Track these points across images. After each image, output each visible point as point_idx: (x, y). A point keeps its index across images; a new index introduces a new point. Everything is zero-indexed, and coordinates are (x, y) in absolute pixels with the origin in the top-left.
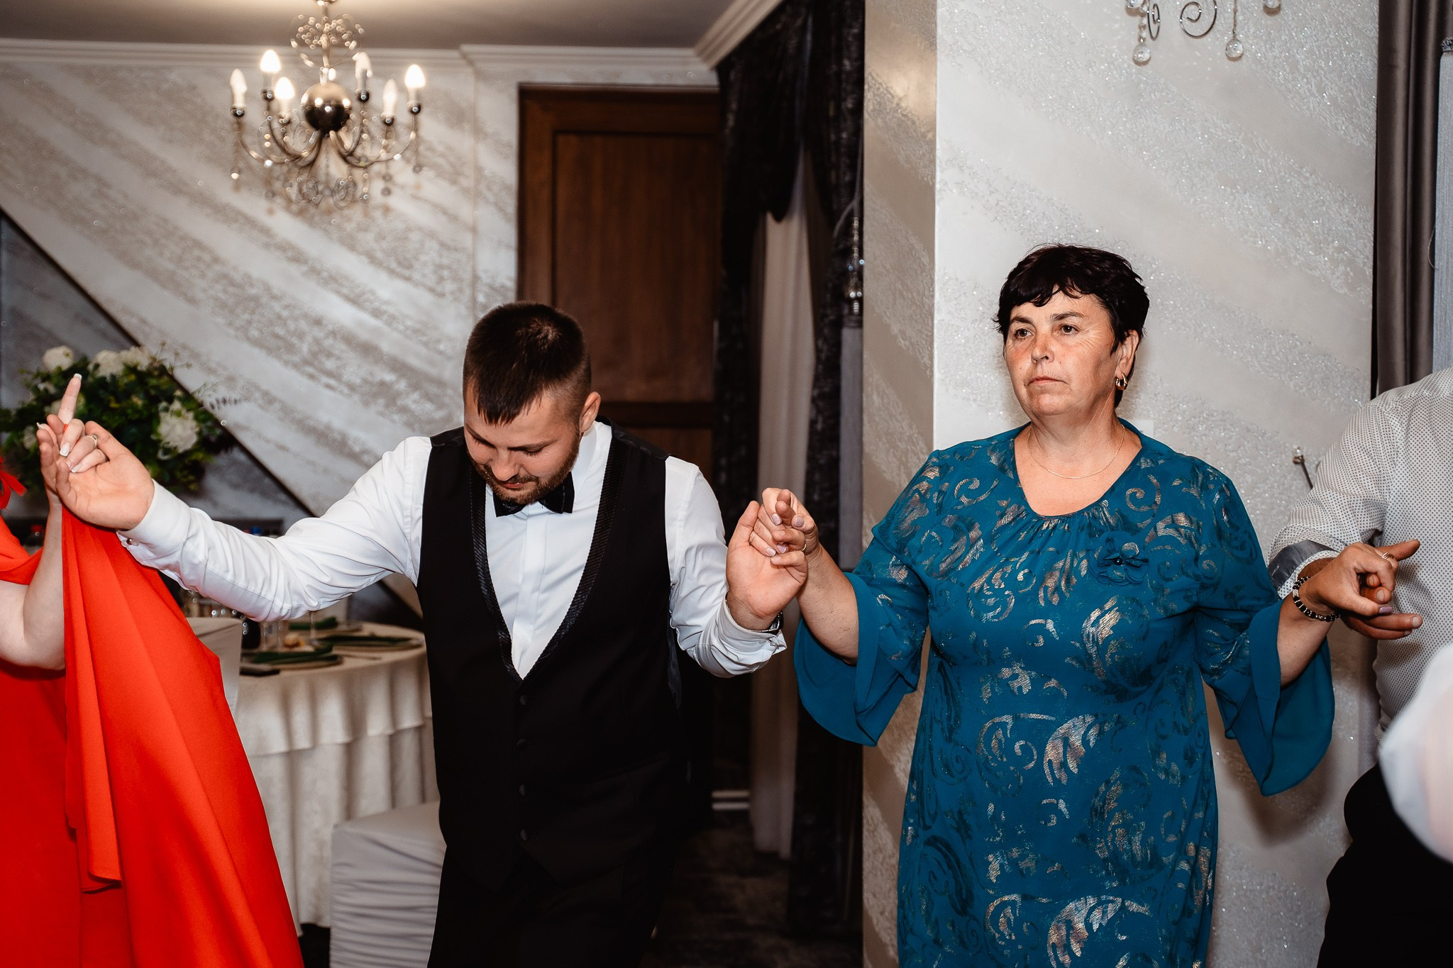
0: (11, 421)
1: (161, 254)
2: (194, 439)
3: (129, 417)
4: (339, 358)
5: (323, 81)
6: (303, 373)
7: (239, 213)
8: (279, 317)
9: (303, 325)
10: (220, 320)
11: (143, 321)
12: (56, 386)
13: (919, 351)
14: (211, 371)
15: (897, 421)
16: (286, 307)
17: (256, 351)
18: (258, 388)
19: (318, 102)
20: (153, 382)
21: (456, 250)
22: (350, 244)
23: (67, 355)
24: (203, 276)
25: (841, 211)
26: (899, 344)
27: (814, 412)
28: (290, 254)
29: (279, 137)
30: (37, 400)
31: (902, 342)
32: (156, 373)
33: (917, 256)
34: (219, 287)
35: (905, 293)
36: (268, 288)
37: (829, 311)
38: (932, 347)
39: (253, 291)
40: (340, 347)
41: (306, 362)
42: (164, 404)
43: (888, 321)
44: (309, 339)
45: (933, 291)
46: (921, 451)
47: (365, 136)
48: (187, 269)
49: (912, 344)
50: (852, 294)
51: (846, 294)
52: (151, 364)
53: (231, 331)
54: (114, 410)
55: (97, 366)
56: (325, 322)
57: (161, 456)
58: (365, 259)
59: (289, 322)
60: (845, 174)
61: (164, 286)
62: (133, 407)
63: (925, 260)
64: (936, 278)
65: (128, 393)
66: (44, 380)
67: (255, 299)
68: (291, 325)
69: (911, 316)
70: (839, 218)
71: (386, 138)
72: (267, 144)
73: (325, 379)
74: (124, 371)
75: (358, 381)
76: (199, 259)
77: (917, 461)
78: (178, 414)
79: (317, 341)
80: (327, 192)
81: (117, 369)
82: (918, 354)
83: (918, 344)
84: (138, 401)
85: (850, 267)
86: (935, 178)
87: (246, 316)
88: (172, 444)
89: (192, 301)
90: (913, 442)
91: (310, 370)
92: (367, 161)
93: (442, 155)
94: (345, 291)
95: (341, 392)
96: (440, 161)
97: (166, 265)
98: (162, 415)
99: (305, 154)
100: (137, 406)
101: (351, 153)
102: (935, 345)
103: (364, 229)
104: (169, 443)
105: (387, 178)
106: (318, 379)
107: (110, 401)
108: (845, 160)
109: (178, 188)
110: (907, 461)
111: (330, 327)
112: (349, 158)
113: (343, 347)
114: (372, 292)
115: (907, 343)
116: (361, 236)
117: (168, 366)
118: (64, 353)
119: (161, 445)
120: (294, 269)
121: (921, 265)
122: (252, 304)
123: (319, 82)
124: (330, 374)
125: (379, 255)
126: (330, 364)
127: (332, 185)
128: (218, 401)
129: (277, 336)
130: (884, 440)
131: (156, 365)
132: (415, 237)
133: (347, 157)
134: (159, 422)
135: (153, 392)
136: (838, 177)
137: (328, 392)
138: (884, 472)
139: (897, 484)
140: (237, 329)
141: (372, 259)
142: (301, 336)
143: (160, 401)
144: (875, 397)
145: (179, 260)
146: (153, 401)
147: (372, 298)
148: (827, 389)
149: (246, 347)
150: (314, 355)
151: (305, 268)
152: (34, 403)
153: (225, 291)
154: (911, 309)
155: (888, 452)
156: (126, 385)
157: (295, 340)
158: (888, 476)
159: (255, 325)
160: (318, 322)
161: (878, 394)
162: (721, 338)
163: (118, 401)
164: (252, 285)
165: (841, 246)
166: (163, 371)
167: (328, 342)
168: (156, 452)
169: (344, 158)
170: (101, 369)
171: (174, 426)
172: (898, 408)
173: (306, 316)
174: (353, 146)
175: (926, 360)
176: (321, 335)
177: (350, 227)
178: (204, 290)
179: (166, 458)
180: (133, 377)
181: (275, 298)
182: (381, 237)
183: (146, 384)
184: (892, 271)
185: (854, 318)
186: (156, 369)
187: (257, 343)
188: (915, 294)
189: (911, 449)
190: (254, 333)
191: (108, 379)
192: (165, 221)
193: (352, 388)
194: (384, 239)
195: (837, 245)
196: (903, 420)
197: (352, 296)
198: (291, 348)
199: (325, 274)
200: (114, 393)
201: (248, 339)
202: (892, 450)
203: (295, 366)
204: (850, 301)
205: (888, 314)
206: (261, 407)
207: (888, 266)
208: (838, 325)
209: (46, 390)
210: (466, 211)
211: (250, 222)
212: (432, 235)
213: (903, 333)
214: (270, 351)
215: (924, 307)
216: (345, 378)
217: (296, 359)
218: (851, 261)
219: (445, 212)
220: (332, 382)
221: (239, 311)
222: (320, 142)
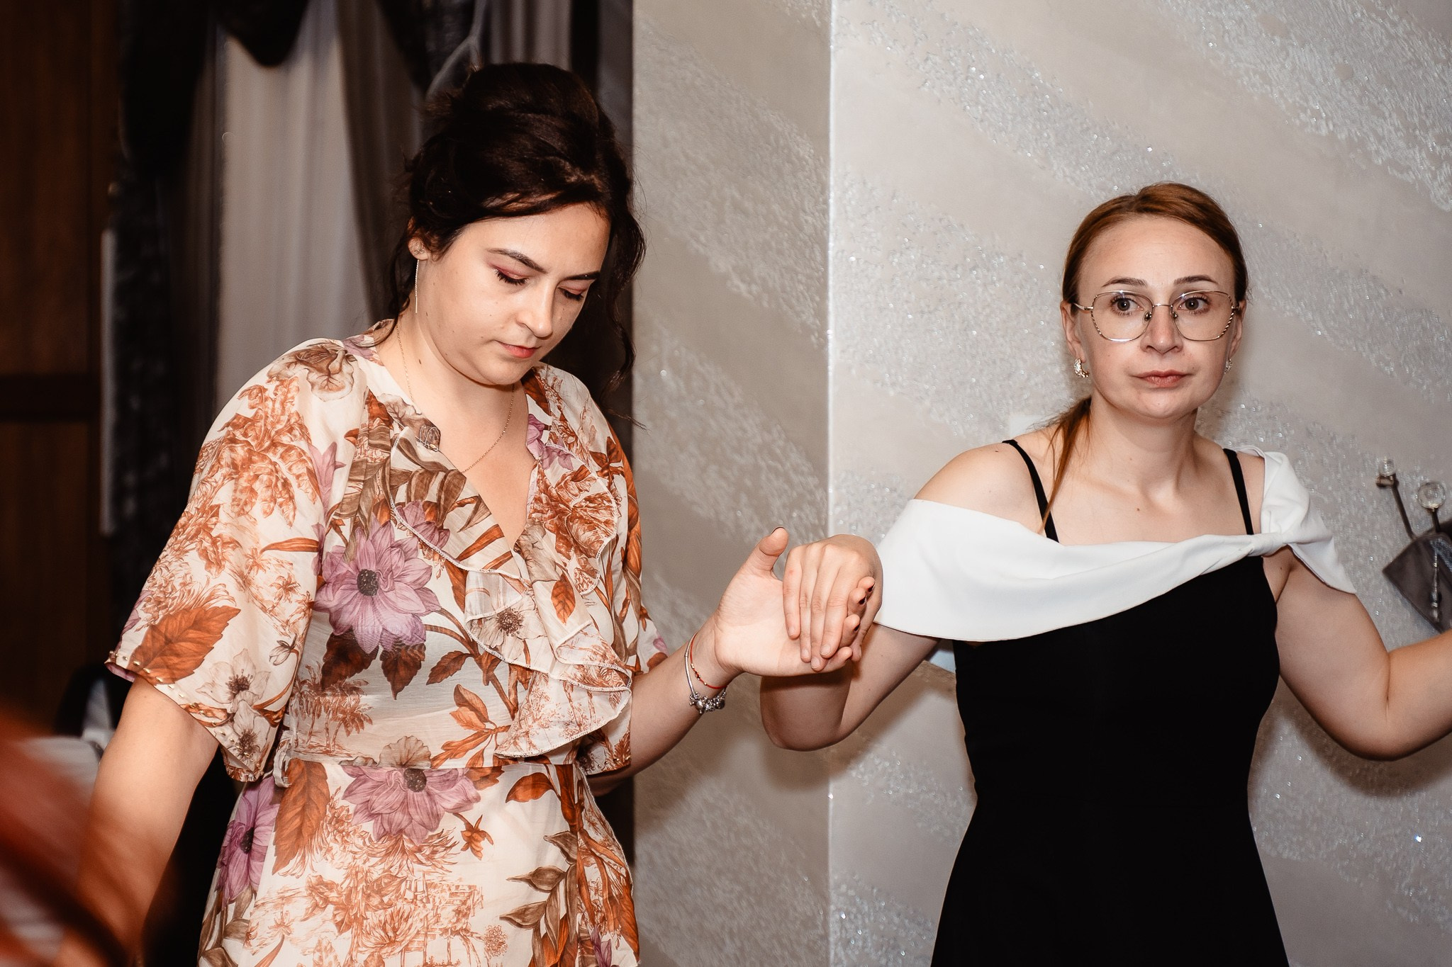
15: (730, 418)
31: (743, 287)
33: (782, 142)
35: (748, 206)
38: (824, 297)
43: (702, 250)
45: (826, 202)
49: (768, 291)
63: (805, 150)
64: (832, 182)
69: (766, 243)
77: (786, 487)
82: (785, 307)
83: (784, 291)
86: (829, 13)
90: (771, 454)
102: (831, 294)
115: (754, 288)
121: (794, 158)
144: (666, 377)
154: (766, 231)
161: (676, 372)
172: (731, 394)
175: (809, 318)
184: (712, 167)
188: (775, 207)
196: (745, 416)
205: (702, 239)
213: (742, 271)
215: (801, 230)
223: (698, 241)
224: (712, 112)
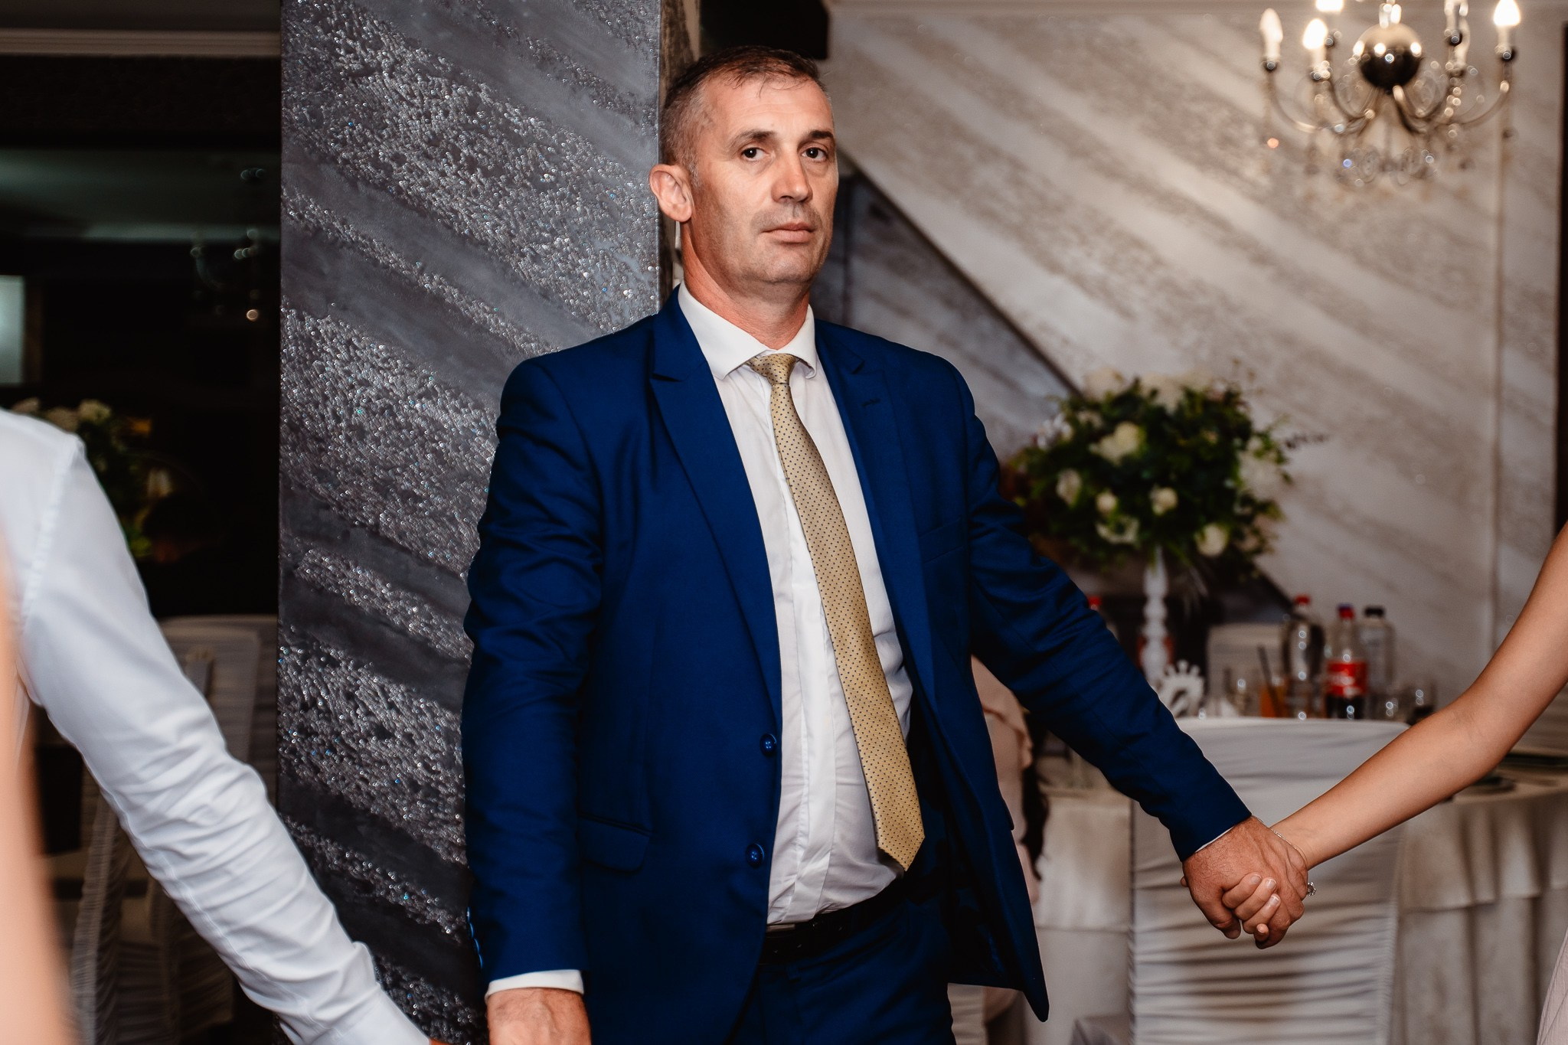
3: (1201, 458)
4: (1314, 387)
5: (1383, 21)
6: (1268, 407)
12: (1104, 417)
16: (1247, 322)
19: (1380, 50)
20: (1225, 413)
23: (1117, 377)
42: (1242, 441)
54: (1181, 448)
55: (1155, 392)
56: (1297, 341)
59: (1251, 341)
62: (1205, 443)
65: (1197, 427)
66: (1085, 410)
74: (1187, 398)
81: (1180, 396)
84: (1212, 437)
88: (1251, 493)
91: (1276, 402)
98: (1240, 455)
100: (1211, 441)
103: (1349, 219)
104: (1247, 493)
107: (1176, 437)
111: (1303, 348)
113: (1320, 373)
117: (1237, 394)
118: (1113, 375)
119: (1239, 493)
123: (1378, 23)
126: (1302, 396)
134: (1237, 464)
135: (1227, 425)
143: (1235, 438)
146: (1227, 436)
156: (1195, 417)
160: (1287, 341)
163: (1185, 437)
166: (1236, 399)
167: (1301, 367)
168: (1232, 504)
169: (1405, 122)
170: (1159, 395)
171: (1254, 470)
173: (1272, 333)
176: (1291, 357)
179: (1242, 511)
183: (1215, 415)
193: (1331, 426)
194: (1375, 232)
197: (1332, 306)
216: (1323, 412)
220: (1305, 419)
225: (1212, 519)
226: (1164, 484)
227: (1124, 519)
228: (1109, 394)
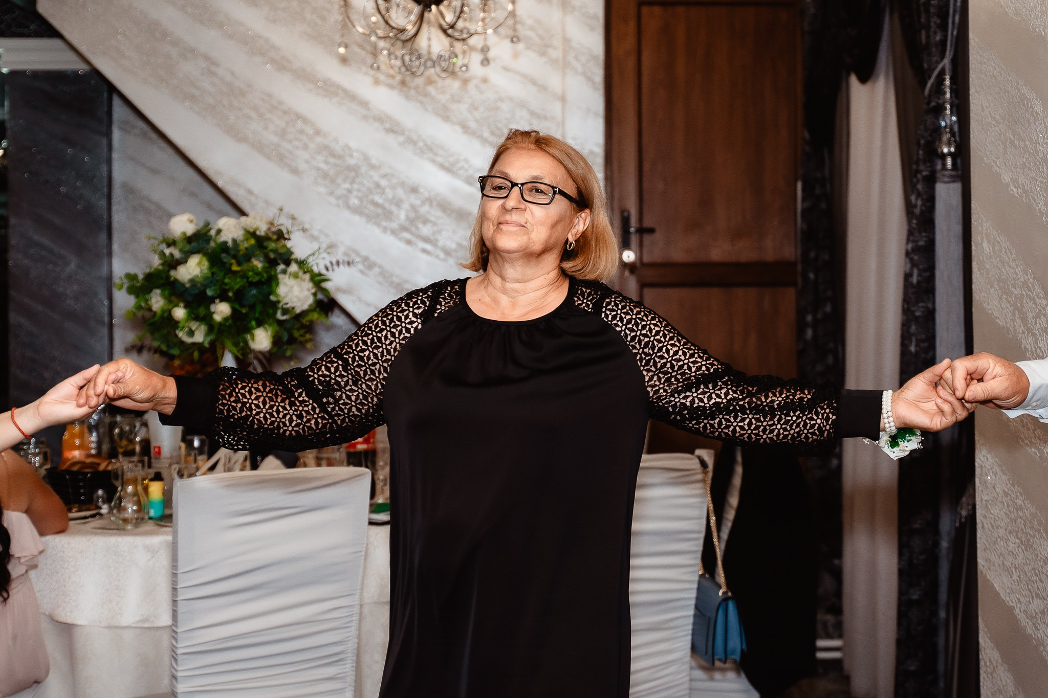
0: (138, 285)
1: (266, 128)
2: (311, 300)
3: (250, 279)
4: (434, 224)
6: (401, 239)
7: (339, 87)
8: (378, 185)
9: (400, 193)
10: (322, 190)
11: (250, 192)
12: (181, 251)
13: (1033, 197)
14: (314, 238)
15: (1010, 266)
16: (384, 176)
17: (356, 218)
18: (358, 254)
20: (272, 245)
21: (546, 118)
22: (445, 114)
23: (191, 221)
24: (306, 147)
25: (933, 70)
26: (1012, 192)
27: (909, 265)
28: (387, 126)
29: (383, 12)
30: (162, 264)
31: (1014, 190)
32: (275, 237)
34: (320, 158)
35: (1016, 142)
36: (366, 158)
37: (922, 167)
39: (352, 162)
40: (435, 214)
41: (404, 228)
42: (282, 267)
43: (998, 170)
44: (406, 206)
46: (1037, 296)
47: (465, 9)
48: (290, 141)
49: (1025, 192)
50: (946, 150)
51: (939, 150)
52: (269, 229)
53: (333, 200)
54: (235, 273)
55: (219, 231)
56: (422, 190)
57: (279, 316)
58: (458, 129)
59: (388, 191)
60: (935, 33)
61: (269, 159)
62: (254, 269)
63: (1038, 109)
65: (248, 257)
66: (169, 245)
67: (355, 169)
68: (389, 193)
69: (1024, 164)
70: (930, 77)
71: (484, 11)
72: (374, 19)
73: (422, 245)
74: (244, 235)
75: (454, 246)
76: (302, 132)
78: (296, 276)
79: (413, 207)
80: (429, 64)
81: (238, 234)
82: (1032, 201)
83: (1031, 192)
84: (258, 264)
85: (943, 124)
87: (347, 186)
88: (290, 305)
89: (295, 171)
90: (1028, 287)
91: (407, 235)
92: (468, 32)
93: (531, 28)
94: (440, 159)
95: (437, 257)
96: (531, 34)
97: (270, 137)
98: (281, 276)
99: (409, 27)
100: (257, 268)
101: (452, 27)
103: (456, 99)
104: (287, 304)
105: (485, 50)
106: (415, 244)
107: (231, 264)
108: (935, 20)
109: (282, 65)
110: (1022, 306)
111: (427, 195)
112: (450, 31)
113: (439, 213)
114: (466, 161)
115: (1019, 191)
116: (454, 107)
117: (285, 232)
118: (188, 220)
119: (280, 305)
120: (391, 140)
122: (352, 174)
124: (426, 240)
125: (473, 125)
126: (426, 230)
127: (434, 57)
128: (331, 263)
129: (376, 204)
130: (996, 286)
131: (274, 229)
132: (505, 106)
133: (446, 30)
134: (278, 284)
135: (272, 255)
136: (928, 37)
137: (425, 257)
138: (997, 317)
139: (1011, 329)
140: (338, 198)
141: (465, 128)
142: (398, 203)
143: (278, 264)
144: (985, 245)
145: (283, 134)
146: (272, 263)
147: (466, 166)
148: (921, 243)
149: (347, 214)
150: (412, 221)
151: (401, 139)
152: (161, 267)
153: (326, 162)
154: (1023, 157)
155: (1001, 298)
156: (246, 249)
157: (394, 208)
158: (1001, 322)
159: (355, 193)
160: (414, 190)
161: (989, 242)
162: (804, 199)
163: (239, 264)
164: (351, 156)
165: (933, 104)
166: (280, 236)
167: (424, 209)
168: (275, 313)
169: (445, 31)
170: (222, 234)
171: (292, 287)
172: (1011, 254)
173: (402, 184)
174: (455, 20)
176: (418, 202)
177: (443, 98)
178: (307, 162)
179: (284, 318)
180: (252, 241)
181: (373, 167)
182: (474, 107)
183: (266, 248)
184: (1002, 121)
185: (946, 173)
186: (274, 233)
187: (357, 211)
188: (1027, 143)
189: (1027, 294)
190: (354, 201)
191: (230, 244)
192: (270, 96)
193: (447, 252)
194: (476, 109)
195: (929, 103)
196: (1017, 265)
197: (446, 164)
198: (388, 215)
199: (421, 144)
200: (235, 257)
201: (348, 207)
202: (1005, 297)
203: (393, 232)
204: (943, 157)
206: (362, 272)
207: (998, 117)
208: (931, 180)
209: (171, 255)
210: (555, 81)
211: (351, 97)
212: (522, 105)
213: (1015, 181)
214: (369, 218)
215: (1038, 155)
216: (440, 244)
217: (394, 225)
218: (944, 118)
219: (534, 82)
220: (428, 247)
221: (339, 181)
222: (421, 17)
223: (997, 165)
224: (1001, 90)
225: (260, 324)
226: (223, 298)
227: (194, 325)
228: (184, 233)
